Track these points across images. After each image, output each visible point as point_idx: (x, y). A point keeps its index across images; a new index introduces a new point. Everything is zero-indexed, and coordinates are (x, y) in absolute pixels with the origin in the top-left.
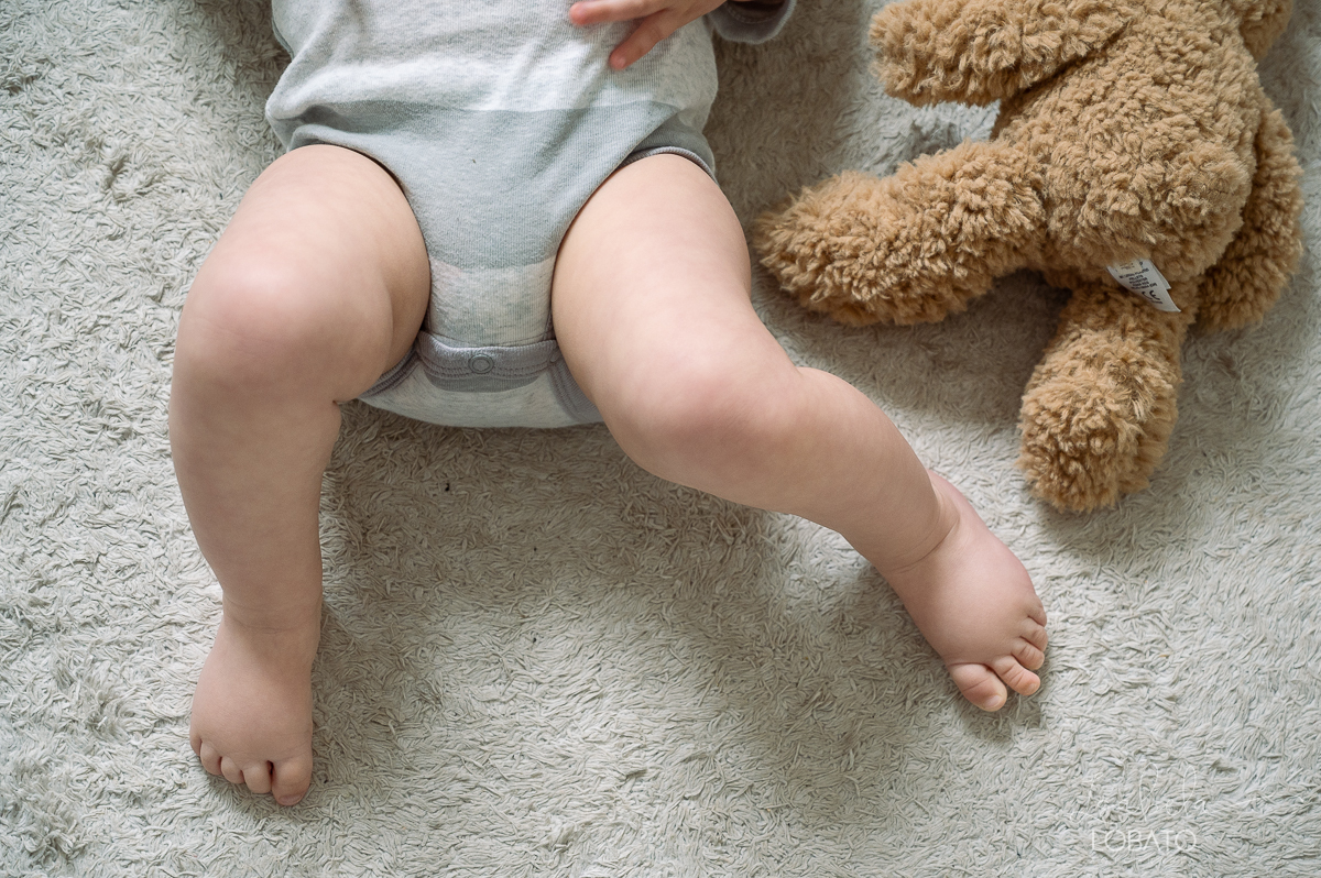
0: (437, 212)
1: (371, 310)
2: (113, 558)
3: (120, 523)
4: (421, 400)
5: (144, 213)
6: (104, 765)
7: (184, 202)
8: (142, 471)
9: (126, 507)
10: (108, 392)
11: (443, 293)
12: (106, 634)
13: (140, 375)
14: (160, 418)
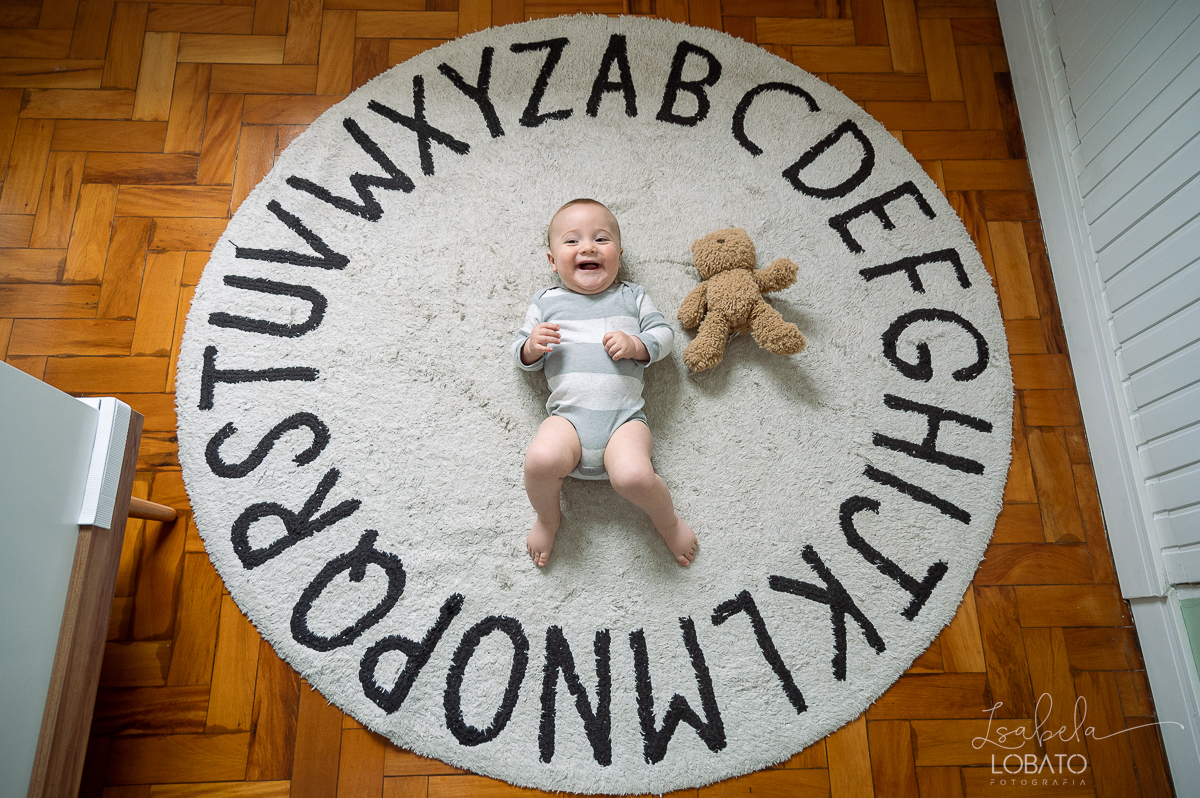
0: (582, 435)
1: (568, 458)
2: (514, 515)
3: (514, 507)
4: (577, 475)
5: (514, 433)
6: (516, 564)
7: (522, 429)
8: (519, 494)
9: (515, 502)
10: (509, 476)
11: (584, 455)
12: (513, 533)
13: (516, 471)
14: (522, 481)
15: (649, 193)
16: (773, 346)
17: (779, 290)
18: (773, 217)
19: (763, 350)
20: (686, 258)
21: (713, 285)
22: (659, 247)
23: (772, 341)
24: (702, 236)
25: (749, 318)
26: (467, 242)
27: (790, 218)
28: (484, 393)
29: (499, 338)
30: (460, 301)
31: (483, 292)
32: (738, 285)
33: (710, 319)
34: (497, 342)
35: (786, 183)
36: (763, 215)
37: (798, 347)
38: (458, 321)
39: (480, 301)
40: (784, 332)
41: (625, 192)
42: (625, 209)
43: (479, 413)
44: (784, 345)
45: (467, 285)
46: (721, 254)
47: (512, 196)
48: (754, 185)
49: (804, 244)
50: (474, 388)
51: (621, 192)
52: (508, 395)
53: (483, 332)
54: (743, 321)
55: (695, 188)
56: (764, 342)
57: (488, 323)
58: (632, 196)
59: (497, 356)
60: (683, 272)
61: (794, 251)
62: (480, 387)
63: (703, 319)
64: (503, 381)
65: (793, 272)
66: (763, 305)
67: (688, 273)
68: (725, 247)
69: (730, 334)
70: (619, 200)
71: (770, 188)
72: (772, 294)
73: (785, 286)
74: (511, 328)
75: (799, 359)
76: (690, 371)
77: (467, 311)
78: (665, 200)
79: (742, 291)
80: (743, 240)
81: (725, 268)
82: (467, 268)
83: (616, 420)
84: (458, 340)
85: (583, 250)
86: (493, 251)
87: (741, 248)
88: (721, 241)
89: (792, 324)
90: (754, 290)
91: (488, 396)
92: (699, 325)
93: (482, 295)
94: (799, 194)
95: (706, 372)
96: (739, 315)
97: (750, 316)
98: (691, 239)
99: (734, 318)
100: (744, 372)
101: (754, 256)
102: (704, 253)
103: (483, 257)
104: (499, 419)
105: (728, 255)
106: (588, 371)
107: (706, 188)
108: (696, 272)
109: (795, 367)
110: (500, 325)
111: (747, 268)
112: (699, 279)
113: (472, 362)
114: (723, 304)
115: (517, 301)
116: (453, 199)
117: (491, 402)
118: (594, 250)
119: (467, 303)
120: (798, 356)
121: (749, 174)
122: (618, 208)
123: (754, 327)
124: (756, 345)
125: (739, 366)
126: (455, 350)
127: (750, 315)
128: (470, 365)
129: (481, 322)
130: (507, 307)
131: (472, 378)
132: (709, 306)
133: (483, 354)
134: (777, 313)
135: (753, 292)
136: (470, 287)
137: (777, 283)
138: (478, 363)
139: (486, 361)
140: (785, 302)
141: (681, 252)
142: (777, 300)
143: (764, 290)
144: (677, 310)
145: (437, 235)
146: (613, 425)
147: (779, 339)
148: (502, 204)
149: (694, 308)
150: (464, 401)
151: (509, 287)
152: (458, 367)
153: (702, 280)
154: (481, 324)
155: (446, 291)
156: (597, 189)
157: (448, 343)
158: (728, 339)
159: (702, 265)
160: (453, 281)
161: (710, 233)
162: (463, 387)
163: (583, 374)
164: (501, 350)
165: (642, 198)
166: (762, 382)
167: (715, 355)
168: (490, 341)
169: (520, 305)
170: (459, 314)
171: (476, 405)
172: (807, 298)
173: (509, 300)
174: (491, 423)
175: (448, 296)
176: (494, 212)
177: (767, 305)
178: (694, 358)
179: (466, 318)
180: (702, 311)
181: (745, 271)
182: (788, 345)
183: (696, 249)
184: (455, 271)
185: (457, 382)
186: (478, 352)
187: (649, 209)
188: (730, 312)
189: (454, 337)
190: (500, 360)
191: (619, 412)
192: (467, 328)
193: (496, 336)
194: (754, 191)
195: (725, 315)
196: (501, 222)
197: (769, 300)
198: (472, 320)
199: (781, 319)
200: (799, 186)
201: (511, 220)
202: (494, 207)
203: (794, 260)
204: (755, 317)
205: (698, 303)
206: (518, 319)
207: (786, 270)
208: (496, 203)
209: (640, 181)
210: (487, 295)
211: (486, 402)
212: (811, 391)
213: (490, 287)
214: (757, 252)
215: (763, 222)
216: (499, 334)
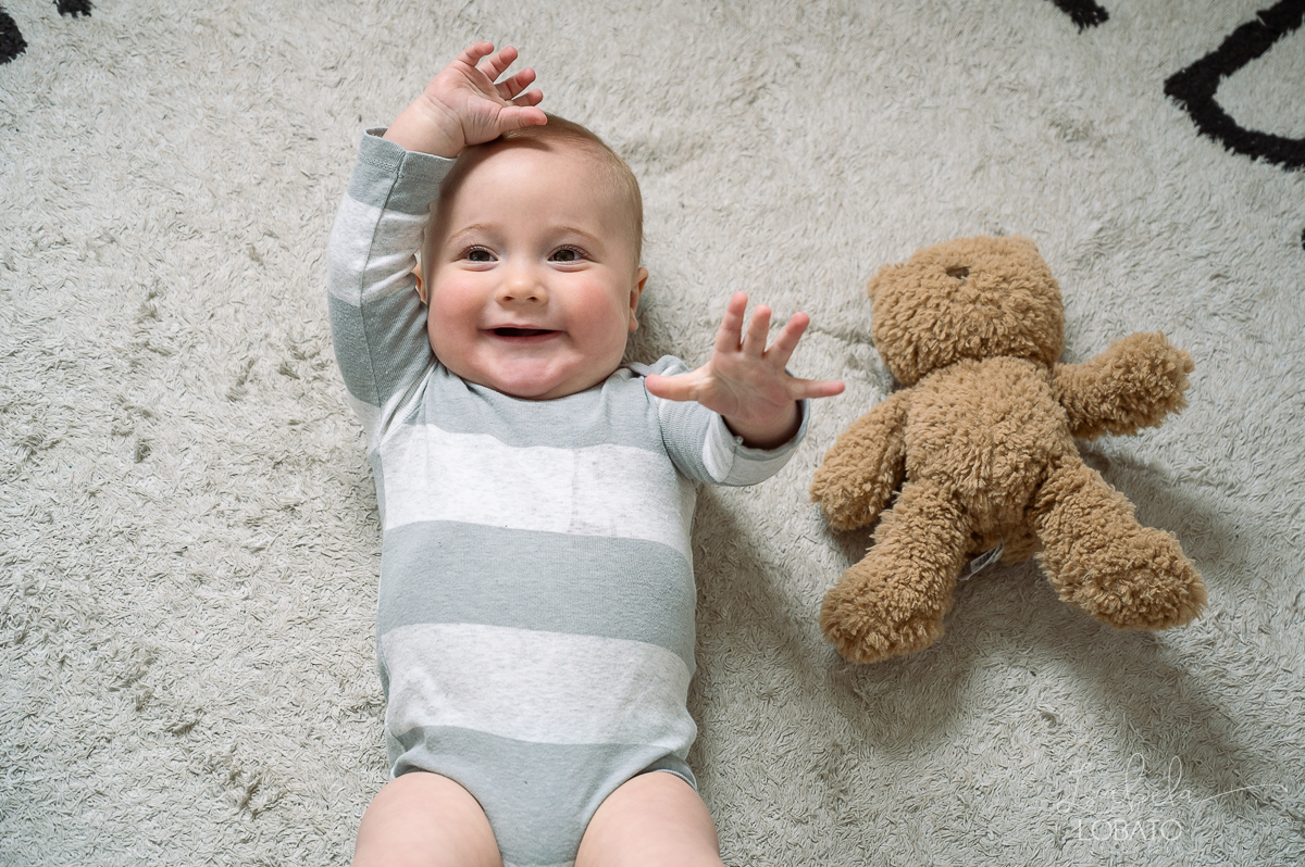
5: (270, 823)
7: (300, 813)
15: (750, 119)
16: (1100, 597)
17: (1129, 429)
18: (1129, 213)
19: (1075, 612)
20: (852, 318)
21: (924, 401)
22: (769, 282)
23: (1099, 582)
24: (905, 254)
25: (1029, 506)
26: (178, 225)
27: (1181, 219)
28: (189, 692)
29: (253, 523)
30: (139, 400)
31: (215, 378)
32: (1002, 405)
33: (909, 502)
34: (243, 534)
35: (1174, 119)
36: (1097, 206)
37: (1179, 605)
38: (126, 463)
39: (202, 407)
40: (1137, 556)
41: (677, 111)
42: (671, 159)
43: (164, 752)
44: (1134, 594)
45: (166, 354)
46: (956, 308)
47: (329, 97)
48: (1075, 114)
49: (1221, 299)
50: (155, 673)
51: (665, 109)
52: (264, 702)
53: (203, 502)
54: (1012, 516)
55: (894, 111)
56: (1074, 584)
57: (219, 476)
58: (698, 123)
59: (239, 577)
60: (840, 360)
61: (1187, 319)
62: (176, 672)
63: (889, 504)
64: (253, 656)
65: (1173, 377)
66: (1076, 470)
67: (853, 363)
68: (968, 290)
69: (971, 555)
70: (656, 133)
71: (1124, 126)
72: (1112, 444)
73: (1149, 419)
74: (293, 495)
75: (1187, 649)
76: (842, 660)
77: (162, 435)
78: (798, 143)
79: (1012, 423)
80: (1024, 272)
81: (966, 353)
82: (170, 303)
83: (603, 774)
84: (121, 521)
85: (503, 291)
86: (255, 257)
87: (1018, 295)
88: (959, 272)
89: (1163, 534)
90: (1051, 423)
91: (199, 702)
92: (878, 520)
93: (210, 389)
94: (1212, 151)
95: (892, 667)
96: (998, 496)
97: (1033, 500)
98: (868, 265)
99: (983, 505)
100: (1012, 677)
101: (1057, 324)
102: (904, 304)
103: (222, 272)
104: (225, 774)
105: (977, 314)
106: (514, 622)
107: (927, 115)
108: (880, 364)
109: (1174, 676)
110: (257, 484)
111: (1033, 356)
112: (887, 382)
113: (159, 592)
114: (953, 459)
115: (318, 413)
116: (144, 94)
117: (207, 720)
118: (539, 293)
119: (160, 409)
120: (1183, 639)
121: (1063, 81)
122: (653, 157)
123: (1044, 536)
124: (1050, 592)
125: (996, 658)
126: (107, 550)
127: (1033, 498)
128: (149, 600)
129: (199, 469)
130: (285, 430)
131: (152, 641)
132: (910, 464)
133: (195, 568)
134: (1119, 497)
135: (1047, 429)
136: (175, 361)
137: (1125, 408)
138: (176, 596)
139: (202, 591)
140: (1153, 470)
141: (836, 300)
142: (1125, 462)
143: (1083, 426)
144: (810, 472)
145: (85, 198)
146: (594, 787)
147: (1119, 576)
148: (298, 120)
149: (865, 467)
150: (121, 715)
151: (300, 368)
152: (111, 604)
153: (896, 386)
154: (199, 474)
155: (95, 368)
156: (591, 97)
157: (86, 529)
158: (965, 570)
159: (895, 339)
160: (124, 338)
161: (928, 246)
162: (119, 667)
163: (500, 630)
164: (255, 561)
165: (729, 131)
166: (1068, 713)
167: (918, 614)
168: (221, 530)
169: (327, 426)
170: (132, 441)
171: (156, 726)
172: (1223, 465)
173: (296, 411)
174: (198, 786)
175: (101, 383)
176: (272, 142)
177: (1087, 472)
178: (857, 619)
179: (154, 455)
180: (887, 477)
181: (1025, 367)
182: (1147, 595)
183: (881, 292)
184: (132, 309)
185: (105, 650)
186: (180, 563)
187: (746, 164)
188: (972, 483)
189: (108, 509)
190: (247, 590)
191: (613, 751)
192: (150, 486)
193: (241, 516)
194: (1074, 133)
195: (956, 495)
196: (289, 173)
197: (1100, 462)
198: (171, 460)
199: (1129, 516)
200: (1214, 123)
201: (322, 169)
202: (271, 127)
203: (1181, 342)
204: (1049, 506)
205: (876, 453)
206: (317, 469)
207: (1153, 368)
208: (275, 113)
209: (727, 80)
210: (224, 389)
211: (191, 717)
212: (1223, 752)
213: (236, 365)
214: (1071, 315)
215: (1096, 225)
216: (252, 509)
